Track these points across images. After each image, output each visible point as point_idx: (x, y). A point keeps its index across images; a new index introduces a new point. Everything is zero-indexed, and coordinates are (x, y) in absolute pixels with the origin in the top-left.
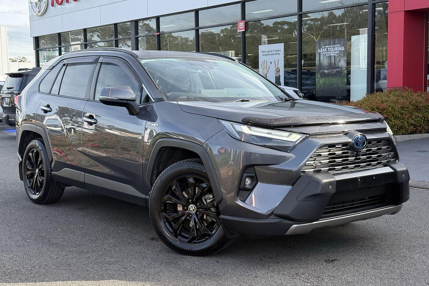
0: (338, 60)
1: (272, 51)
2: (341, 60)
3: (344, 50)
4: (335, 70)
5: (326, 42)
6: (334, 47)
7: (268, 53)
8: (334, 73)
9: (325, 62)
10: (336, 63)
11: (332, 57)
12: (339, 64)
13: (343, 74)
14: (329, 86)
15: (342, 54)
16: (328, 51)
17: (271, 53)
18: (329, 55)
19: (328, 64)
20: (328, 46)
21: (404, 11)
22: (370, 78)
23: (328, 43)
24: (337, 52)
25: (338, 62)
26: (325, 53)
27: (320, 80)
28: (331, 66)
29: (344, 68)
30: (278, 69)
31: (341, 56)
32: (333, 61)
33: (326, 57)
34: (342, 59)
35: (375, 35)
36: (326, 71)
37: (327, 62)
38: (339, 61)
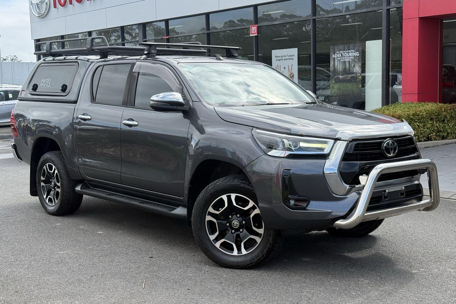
0: (352, 66)
1: (285, 56)
2: (356, 66)
3: (358, 55)
4: (350, 75)
5: (340, 47)
6: (348, 53)
7: (281, 58)
8: (349, 78)
9: (339, 67)
10: (351, 68)
11: (346, 62)
12: (353, 70)
13: (358, 80)
14: (344, 92)
15: (356, 59)
16: (342, 57)
17: (285, 58)
18: (343, 60)
19: (343, 70)
20: (343, 52)
21: (419, 18)
22: (385, 84)
23: (342, 48)
24: (351, 57)
25: (353, 68)
26: (340, 58)
27: (335, 85)
28: (346, 71)
29: (359, 73)
30: (292, 74)
31: (356, 62)
32: (348, 67)
33: (340, 62)
34: (356, 64)
35: (389, 41)
36: (341, 77)
37: (342, 67)
38: (354, 66)
